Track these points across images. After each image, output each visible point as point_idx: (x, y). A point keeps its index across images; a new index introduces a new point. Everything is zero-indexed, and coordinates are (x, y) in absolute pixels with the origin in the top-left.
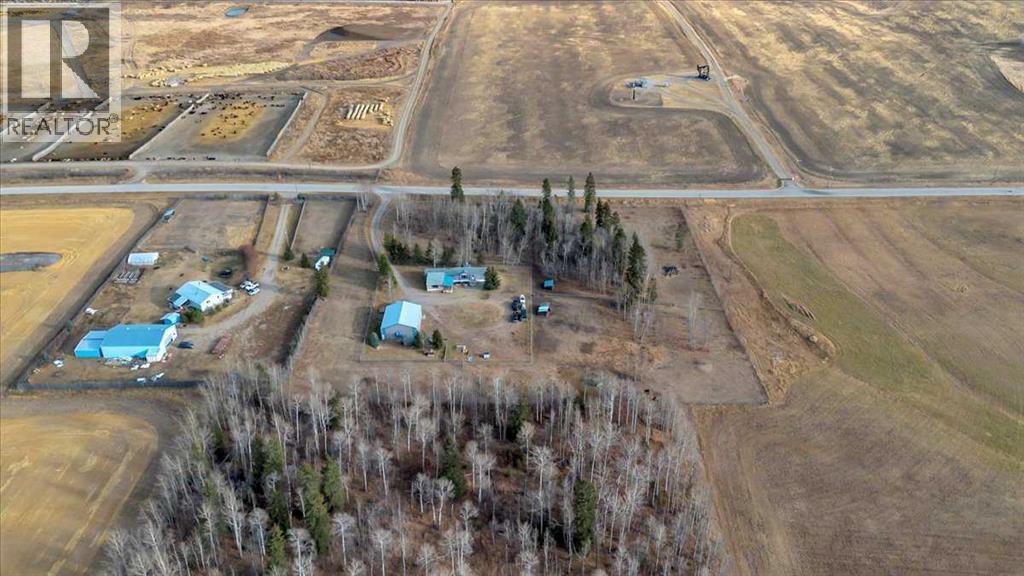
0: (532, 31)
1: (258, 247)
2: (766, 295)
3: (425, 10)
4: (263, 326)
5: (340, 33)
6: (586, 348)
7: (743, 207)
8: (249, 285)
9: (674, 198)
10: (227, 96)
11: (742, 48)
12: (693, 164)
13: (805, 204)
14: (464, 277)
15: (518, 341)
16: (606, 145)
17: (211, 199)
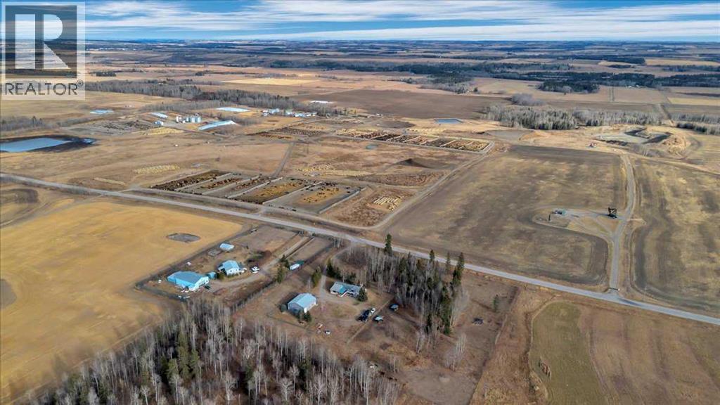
0: (520, 173)
1: (275, 254)
2: (529, 353)
3: (467, 155)
4: (245, 289)
5: (409, 162)
6: (385, 346)
7: (566, 298)
8: (256, 269)
9: (520, 282)
10: (330, 184)
11: (664, 202)
12: (554, 265)
13: (613, 307)
14: (352, 291)
15: (351, 331)
16: (506, 242)
17: (278, 228)
